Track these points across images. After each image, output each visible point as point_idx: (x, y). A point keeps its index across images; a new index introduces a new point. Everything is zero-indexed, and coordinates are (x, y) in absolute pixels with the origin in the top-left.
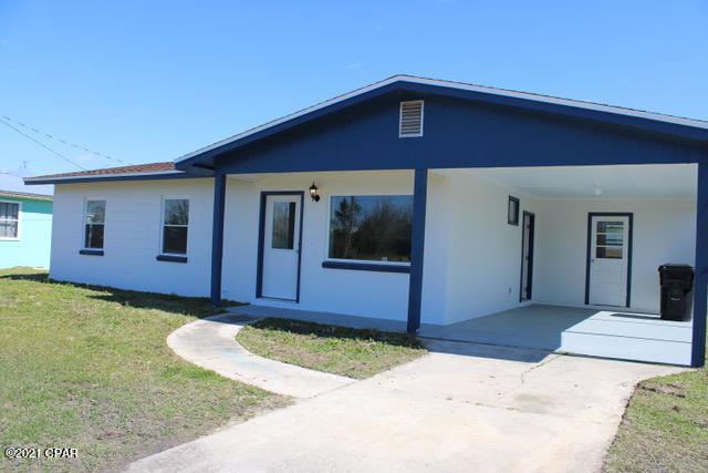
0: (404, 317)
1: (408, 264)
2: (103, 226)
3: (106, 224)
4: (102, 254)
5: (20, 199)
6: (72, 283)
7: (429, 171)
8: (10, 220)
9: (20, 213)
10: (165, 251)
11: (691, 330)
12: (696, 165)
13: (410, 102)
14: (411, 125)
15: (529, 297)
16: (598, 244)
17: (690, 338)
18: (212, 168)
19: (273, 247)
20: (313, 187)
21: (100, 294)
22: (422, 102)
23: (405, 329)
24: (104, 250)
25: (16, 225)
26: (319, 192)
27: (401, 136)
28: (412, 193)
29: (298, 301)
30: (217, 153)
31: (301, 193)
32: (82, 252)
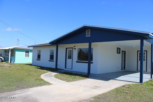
0: (87, 72)
1: (88, 61)
2: (40, 55)
3: (41, 54)
4: (40, 60)
5: (29, 50)
6: (34, 65)
7: (92, 43)
8: (28, 54)
9: (29, 53)
10: (50, 59)
11: (139, 75)
12: (140, 40)
13: (88, 30)
14: (88, 34)
15: (125, 69)
16: (139, 57)
17: (139, 77)
18: (56, 44)
19: (68, 58)
20: (74, 47)
21: (38, 67)
22: (90, 30)
23: (87, 74)
24: (40, 59)
25: (29, 55)
26: (75, 48)
27: (86, 36)
28: (88, 48)
29: (72, 69)
30: (56, 40)
31: (73, 48)
32: (37, 60)
